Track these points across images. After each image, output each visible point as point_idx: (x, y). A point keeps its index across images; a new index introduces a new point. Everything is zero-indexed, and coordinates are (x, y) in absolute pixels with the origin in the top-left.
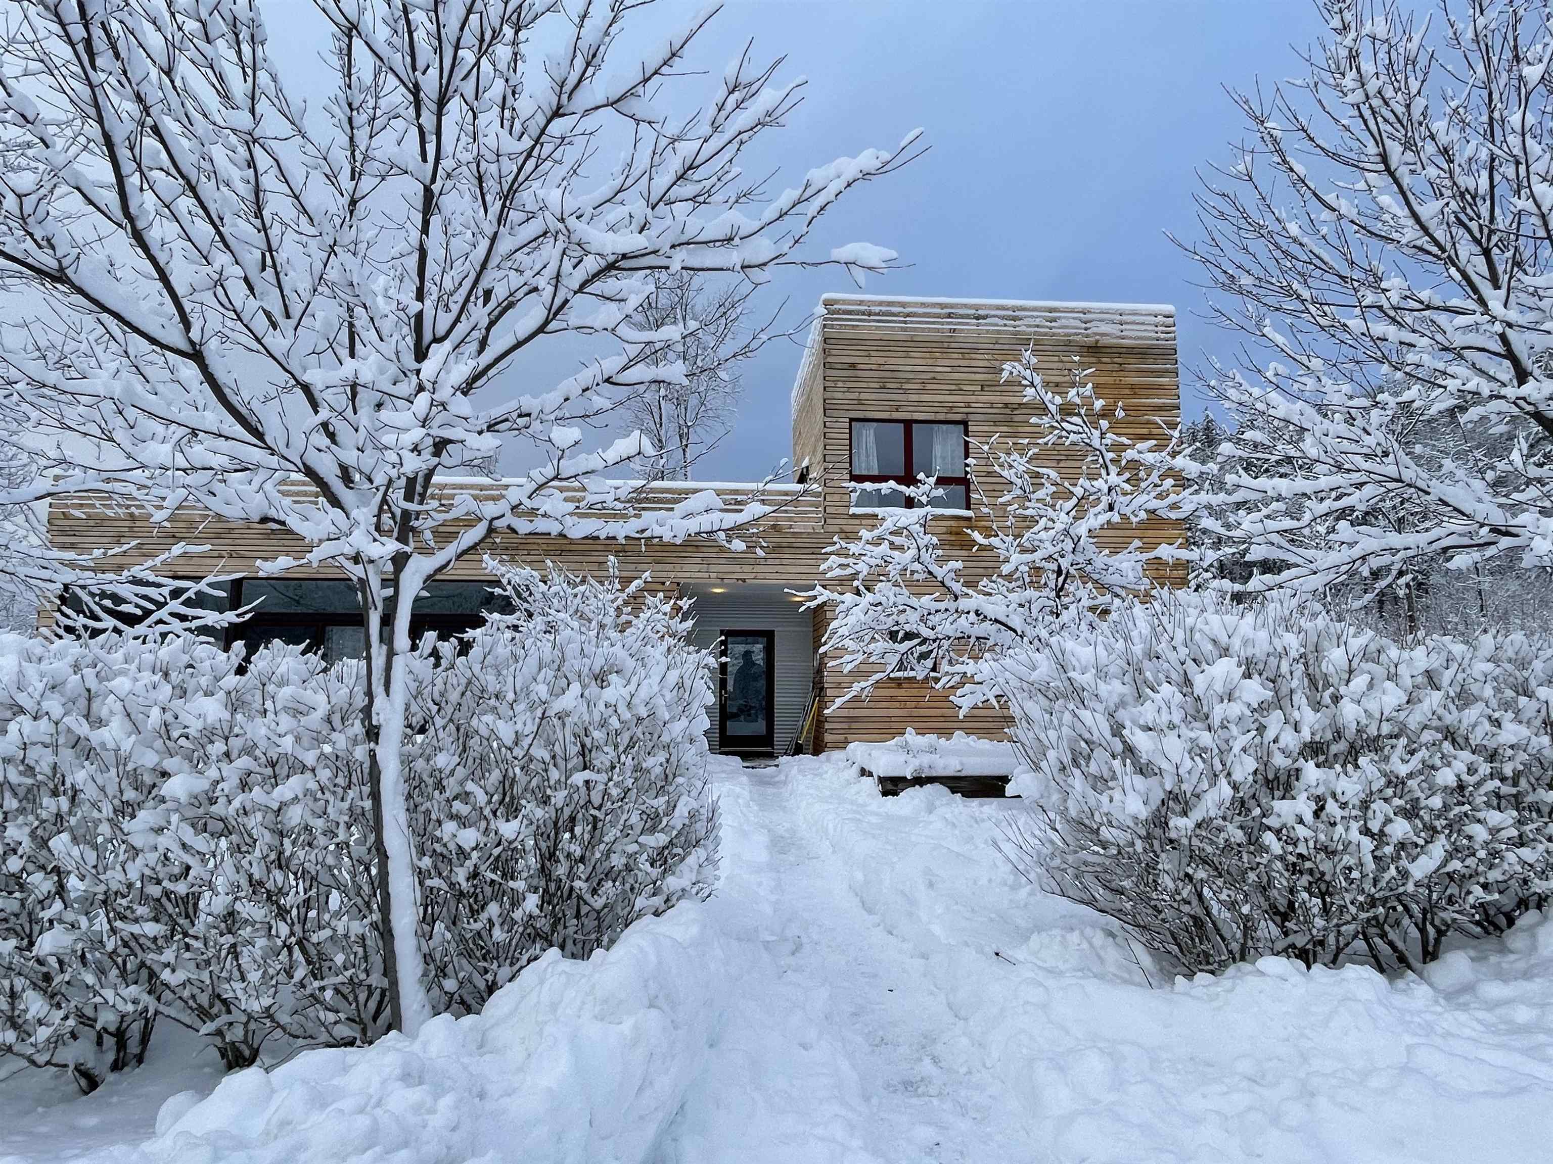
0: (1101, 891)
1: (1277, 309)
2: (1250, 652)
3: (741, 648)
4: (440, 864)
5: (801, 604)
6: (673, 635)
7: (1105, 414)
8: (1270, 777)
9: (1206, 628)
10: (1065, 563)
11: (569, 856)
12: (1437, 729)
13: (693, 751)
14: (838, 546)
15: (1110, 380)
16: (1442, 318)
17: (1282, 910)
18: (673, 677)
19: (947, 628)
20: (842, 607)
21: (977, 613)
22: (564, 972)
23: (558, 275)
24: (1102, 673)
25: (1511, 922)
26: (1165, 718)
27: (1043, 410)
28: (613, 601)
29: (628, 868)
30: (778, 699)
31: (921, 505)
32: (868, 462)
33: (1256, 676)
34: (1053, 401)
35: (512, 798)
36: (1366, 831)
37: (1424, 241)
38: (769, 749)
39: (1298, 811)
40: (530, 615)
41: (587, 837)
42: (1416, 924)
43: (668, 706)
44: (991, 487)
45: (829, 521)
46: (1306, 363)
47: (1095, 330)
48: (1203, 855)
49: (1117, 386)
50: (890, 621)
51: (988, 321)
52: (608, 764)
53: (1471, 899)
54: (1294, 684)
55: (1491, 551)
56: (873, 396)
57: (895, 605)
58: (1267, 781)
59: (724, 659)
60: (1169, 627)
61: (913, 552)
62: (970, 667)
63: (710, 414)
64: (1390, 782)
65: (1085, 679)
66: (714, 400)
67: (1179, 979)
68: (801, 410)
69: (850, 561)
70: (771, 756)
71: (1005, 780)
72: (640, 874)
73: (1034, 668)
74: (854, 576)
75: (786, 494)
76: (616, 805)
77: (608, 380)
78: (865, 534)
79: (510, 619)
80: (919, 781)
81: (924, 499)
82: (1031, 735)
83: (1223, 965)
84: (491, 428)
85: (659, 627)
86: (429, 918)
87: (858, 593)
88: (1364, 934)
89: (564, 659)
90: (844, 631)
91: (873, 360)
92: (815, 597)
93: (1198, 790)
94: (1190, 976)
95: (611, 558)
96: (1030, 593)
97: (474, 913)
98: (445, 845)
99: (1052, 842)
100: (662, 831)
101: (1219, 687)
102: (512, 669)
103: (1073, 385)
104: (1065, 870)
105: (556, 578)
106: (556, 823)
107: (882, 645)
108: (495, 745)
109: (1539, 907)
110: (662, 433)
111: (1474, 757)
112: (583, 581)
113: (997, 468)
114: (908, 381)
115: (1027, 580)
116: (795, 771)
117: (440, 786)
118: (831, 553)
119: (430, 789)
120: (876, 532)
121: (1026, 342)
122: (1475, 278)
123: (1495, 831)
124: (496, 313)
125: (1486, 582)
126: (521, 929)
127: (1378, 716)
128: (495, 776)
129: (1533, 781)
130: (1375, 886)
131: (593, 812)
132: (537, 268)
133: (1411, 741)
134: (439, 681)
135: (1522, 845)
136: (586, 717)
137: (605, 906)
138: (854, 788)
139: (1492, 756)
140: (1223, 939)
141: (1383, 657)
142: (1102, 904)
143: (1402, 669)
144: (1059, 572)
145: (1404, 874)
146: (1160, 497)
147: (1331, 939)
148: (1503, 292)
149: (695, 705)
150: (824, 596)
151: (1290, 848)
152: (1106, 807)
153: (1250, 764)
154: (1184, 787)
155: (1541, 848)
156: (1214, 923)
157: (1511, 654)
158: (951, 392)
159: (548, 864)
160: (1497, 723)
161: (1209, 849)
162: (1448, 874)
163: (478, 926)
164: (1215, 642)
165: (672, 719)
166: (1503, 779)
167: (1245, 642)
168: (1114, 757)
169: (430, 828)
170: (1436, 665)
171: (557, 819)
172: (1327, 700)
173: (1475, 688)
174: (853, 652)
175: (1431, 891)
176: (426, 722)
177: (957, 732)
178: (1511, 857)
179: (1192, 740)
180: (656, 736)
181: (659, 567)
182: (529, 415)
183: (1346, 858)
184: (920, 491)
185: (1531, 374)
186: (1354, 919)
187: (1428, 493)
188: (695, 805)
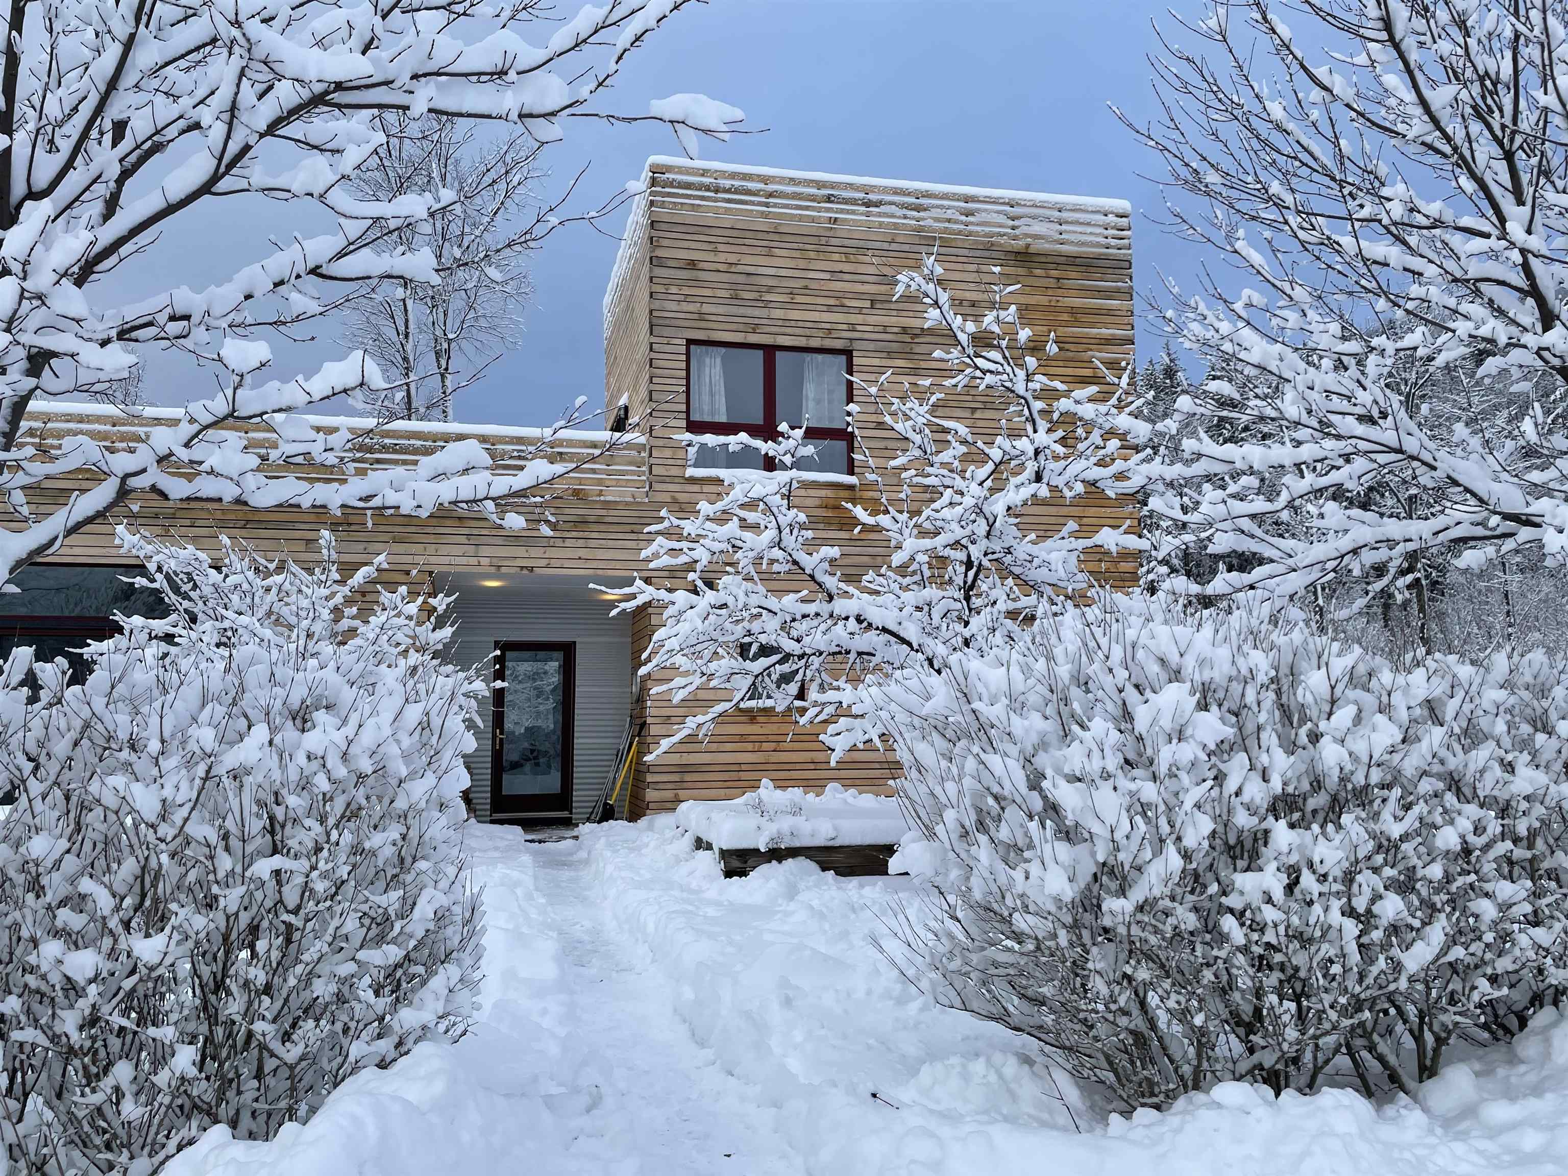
0: (1016, 1001)
1: (1254, 218)
2: (1207, 675)
3: (525, 668)
4: (36, 1007)
5: (612, 605)
6: (422, 650)
7: (1035, 347)
8: (1232, 841)
9: (1151, 643)
10: (976, 552)
11: (246, 984)
12: (1439, 776)
13: (443, 821)
14: (666, 524)
15: (1044, 300)
16: (1456, 240)
17: (1247, 1019)
18: (414, 713)
19: (818, 640)
20: (671, 610)
21: (859, 620)
22: (233, 1160)
23: (233, 108)
24: (1017, 705)
25: (1523, 1023)
26: (1096, 764)
27: (949, 337)
28: (327, 599)
29: (340, 999)
30: (580, 741)
31: (785, 467)
32: (712, 403)
33: (1214, 708)
34: (965, 329)
35: (156, 901)
36: (1349, 912)
37: (1434, 137)
38: (565, 814)
39: (1265, 888)
40: (194, 619)
41: (275, 955)
42: (1411, 1031)
43: (406, 757)
44: (882, 444)
45: (656, 486)
46: (1289, 291)
47: (1025, 229)
48: (1145, 948)
49: (1050, 309)
50: (739, 630)
51: (882, 209)
52: (310, 845)
53: (1476, 997)
54: (1262, 718)
55: (1509, 545)
56: (721, 310)
57: (746, 607)
58: (1230, 848)
59: (499, 684)
60: (1104, 642)
61: (770, 534)
62: (847, 695)
63: (483, 323)
64: (1380, 846)
65: (994, 712)
66: (488, 303)
67: (1114, 1118)
68: (617, 325)
69: (684, 545)
70: (568, 823)
71: (890, 850)
72: (357, 1007)
73: (928, 698)
74: (690, 566)
75: (594, 445)
76: (321, 906)
77: (315, 271)
78: (704, 507)
79: (160, 626)
80: (777, 854)
81: (788, 460)
82: (923, 789)
83: (1171, 1096)
84: (124, 334)
85: (400, 637)
86: (17, 1089)
87: (695, 592)
88: (1348, 1046)
89: (242, 689)
90: (673, 644)
91: (722, 257)
92: (633, 596)
93: (1139, 861)
94: (1127, 1114)
95: (325, 533)
96: (931, 592)
97: (91, 1079)
98: (44, 977)
99: (951, 936)
100: (394, 941)
101: (1166, 723)
102: (157, 705)
103: (992, 306)
104: (966, 974)
105: (235, 561)
106: (226, 938)
107: (727, 663)
108: (129, 821)
109: (1556, 1003)
110: (409, 347)
111: (1482, 813)
112: (280, 569)
113: (888, 419)
114: (770, 289)
115: (927, 573)
116: (601, 843)
117: (36, 887)
118: (659, 533)
119: (19, 892)
120: (720, 505)
121: (929, 241)
122: (1496, 190)
123: (1505, 907)
124: (133, 158)
125: (1515, 580)
126: (167, 1100)
127: (1366, 759)
128: (129, 867)
129: (1551, 841)
130: (1360, 984)
131: (285, 917)
132: (201, 93)
133: (1406, 792)
134: (36, 724)
135: (1536, 924)
136: (277, 775)
137: (302, 1058)
138: (684, 869)
139: (1504, 811)
140: (1172, 1061)
141: (1374, 683)
142: (1015, 1021)
143: (1396, 698)
144: (969, 564)
145: (1397, 967)
146: (1101, 463)
147: (1308, 1056)
148: (1527, 209)
149: (447, 754)
150: (646, 593)
151: (1255, 936)
152: (1019, 888)
153: (1206, 825)
154: (1121, 856)
155: (1558, 926)
156: (1160, 1039)
157: (1528, 678)
158: (830, 308)
159: (213, 998)
160: (1510, 768)
161: (1153, 940)
162: (1450, 964)
163: (96, 1099)
164: (1162, 661)
165: (412, 776)
166: (1516, 841)
167: (1202, 663)
168: (1031, 817)
169: (18, 952)
170: (1438, 692)
171: (229, 929)
172: (1303, 739)
173: (1484, 723)
174: (687, 673)
175: (1429, 989)
176: (14, 787)
177: (831, 786)
178: (1523, 940)
179: (1132, 794)
180: (386, 801)
181: (398, 548)
182: (187, 318)
183: (1325, 947)
184: (781, 449)
185: (1558, 318)
186: (1334, 1028)
187: (1434, 468)
188: (443, 900)
